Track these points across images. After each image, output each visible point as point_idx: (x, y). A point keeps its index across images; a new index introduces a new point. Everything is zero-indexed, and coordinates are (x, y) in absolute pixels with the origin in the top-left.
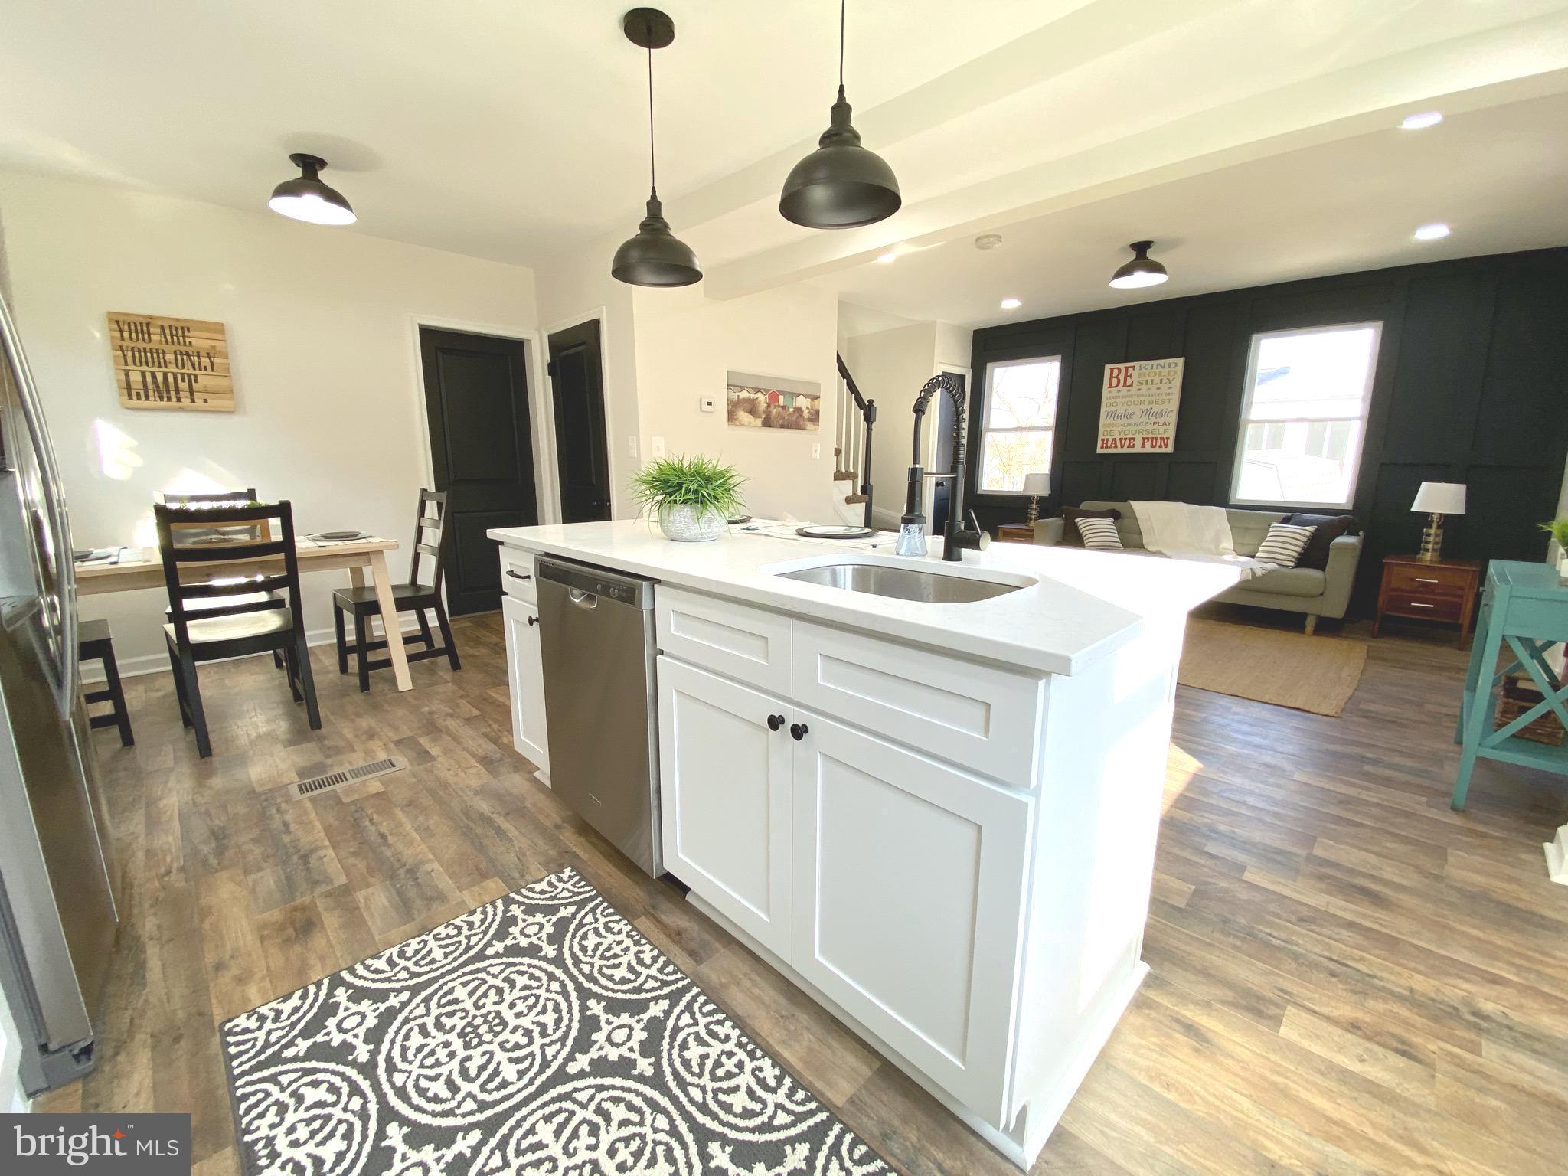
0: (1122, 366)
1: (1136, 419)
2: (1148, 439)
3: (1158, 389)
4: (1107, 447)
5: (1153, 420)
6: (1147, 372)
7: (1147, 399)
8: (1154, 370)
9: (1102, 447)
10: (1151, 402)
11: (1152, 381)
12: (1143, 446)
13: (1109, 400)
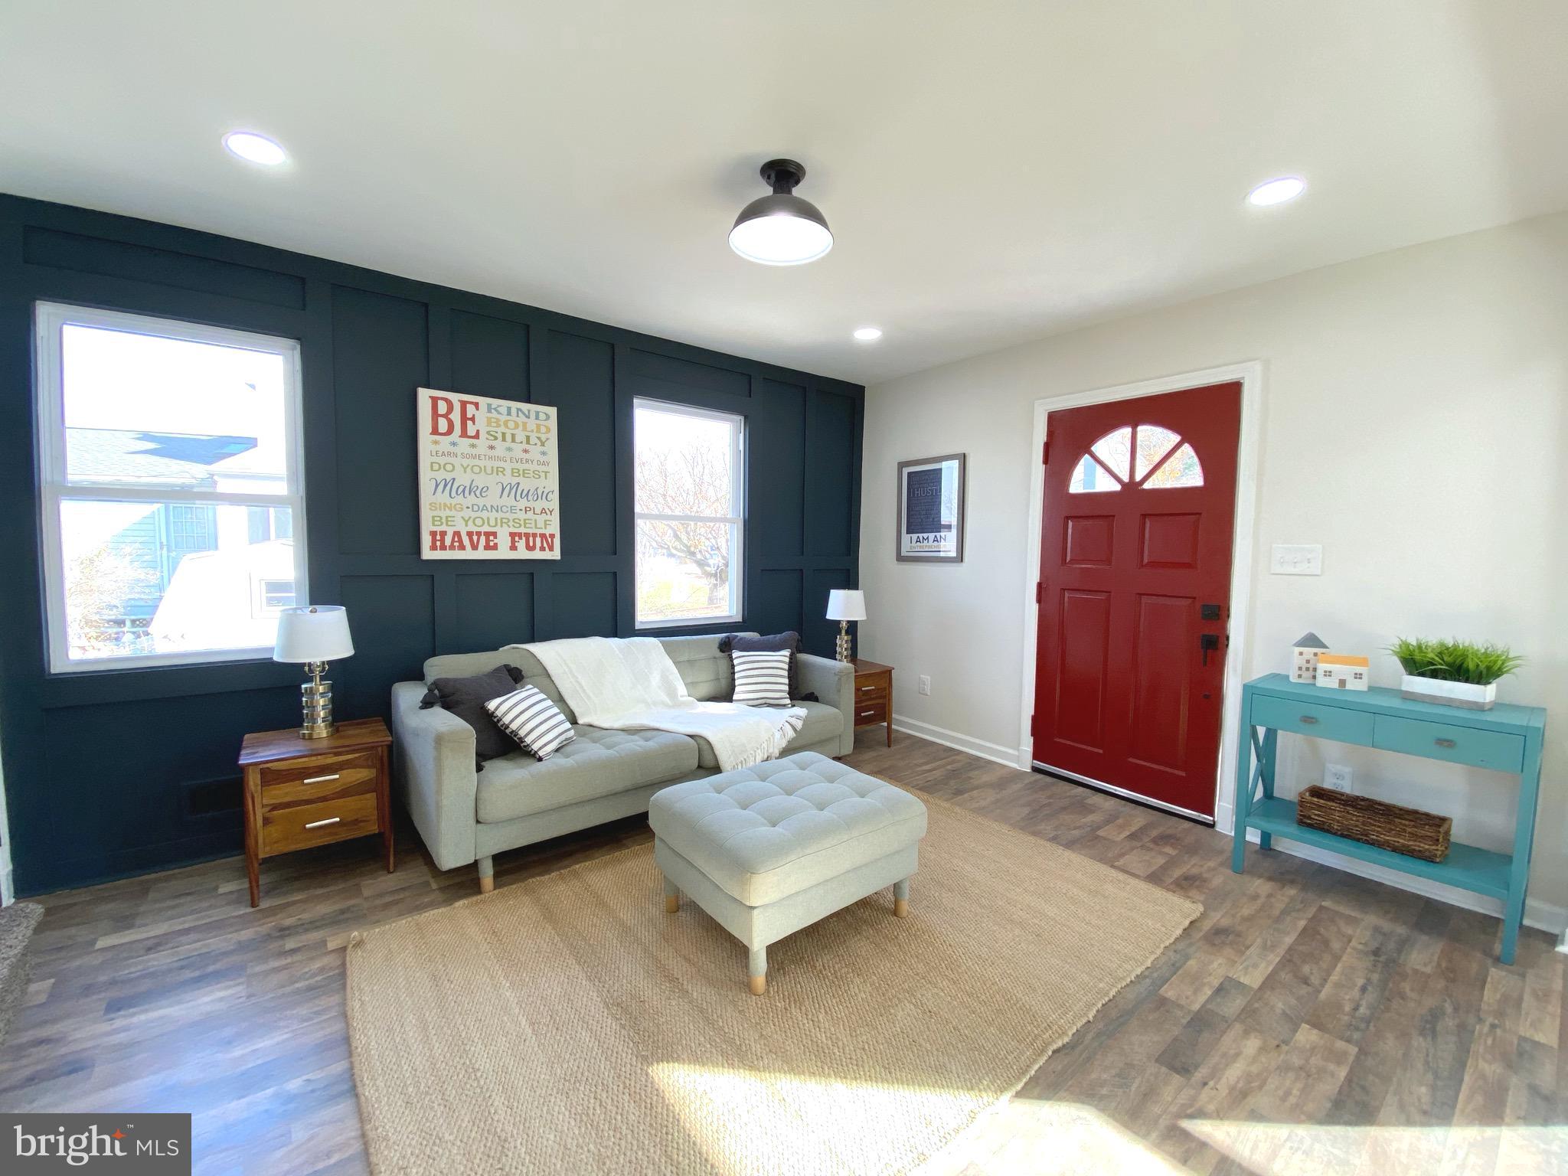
0: (455, 397)
1: (493, 498)
2: (520, 535)
3: (526, 451)
4: (443, 548)
5: (523, 503)
6: (503, 418)
7: (508, 466)
8: (514, 417)
9: (433, 548)
10: (515, 472)
11: (513, 436)
12: (513, 548)
13: (435, 459)
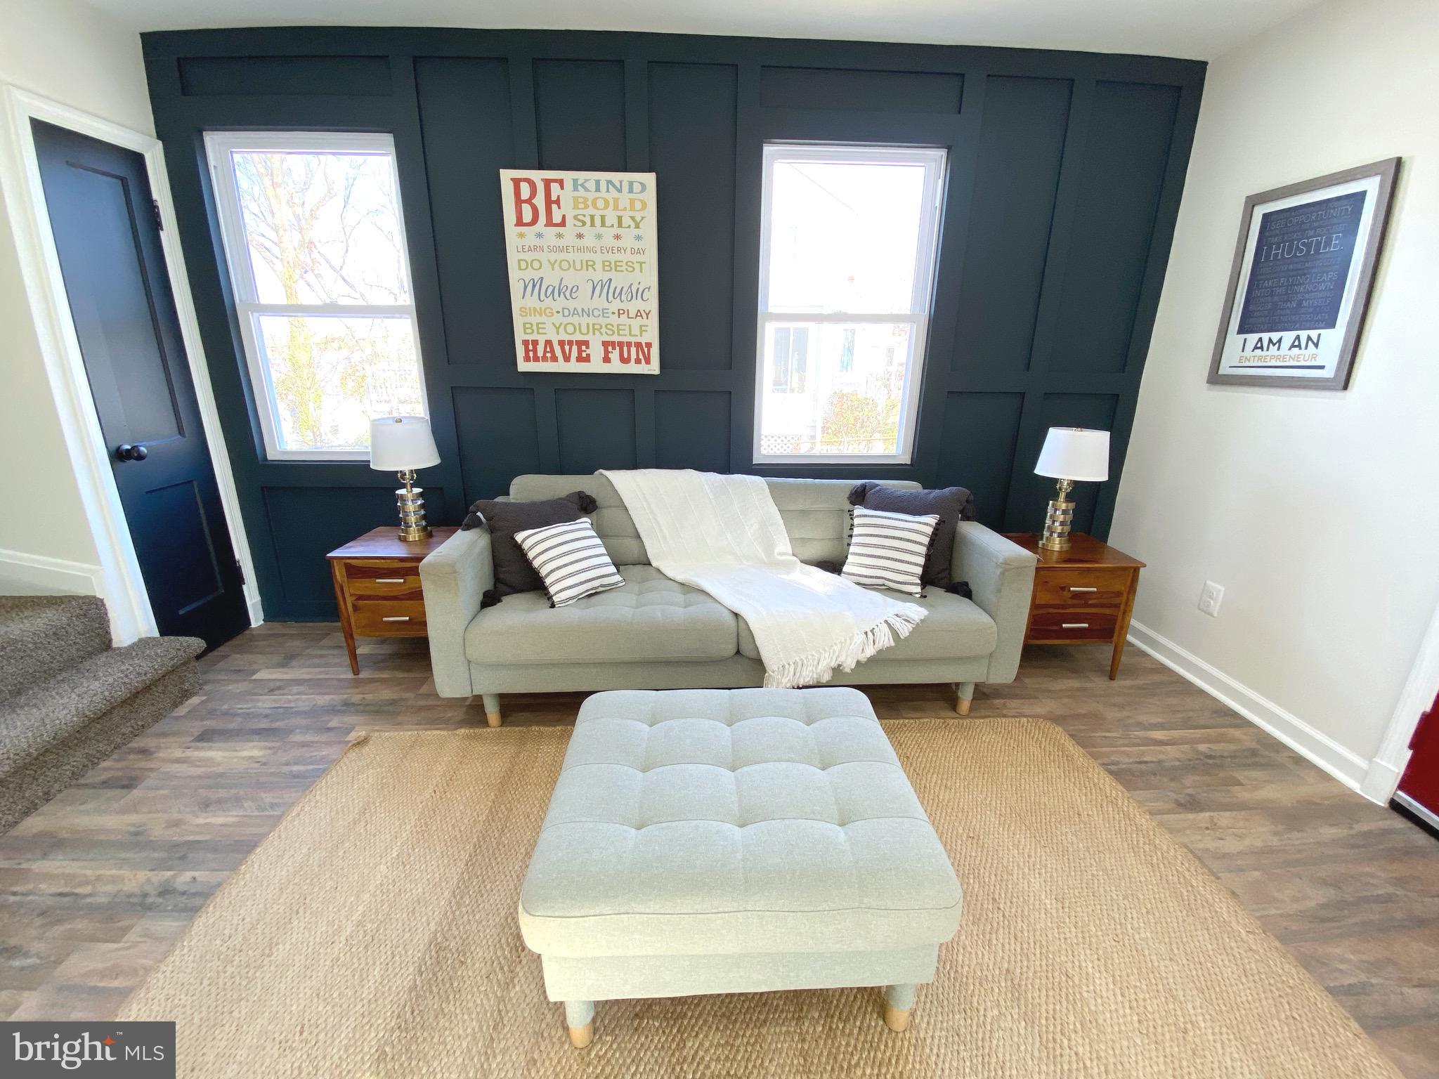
0: (537, 176)
1: (584, 300)
2: (613, 344)
3: (617, 237)
4: (536, 359)
5: (616, 305)
6: (591, 196)
7: (598, 258)
8: (603, 194)
9: (527, 359)
10: (607, 266)
11: (603, 217)
12: (607, 359)
13: (522, 256)
